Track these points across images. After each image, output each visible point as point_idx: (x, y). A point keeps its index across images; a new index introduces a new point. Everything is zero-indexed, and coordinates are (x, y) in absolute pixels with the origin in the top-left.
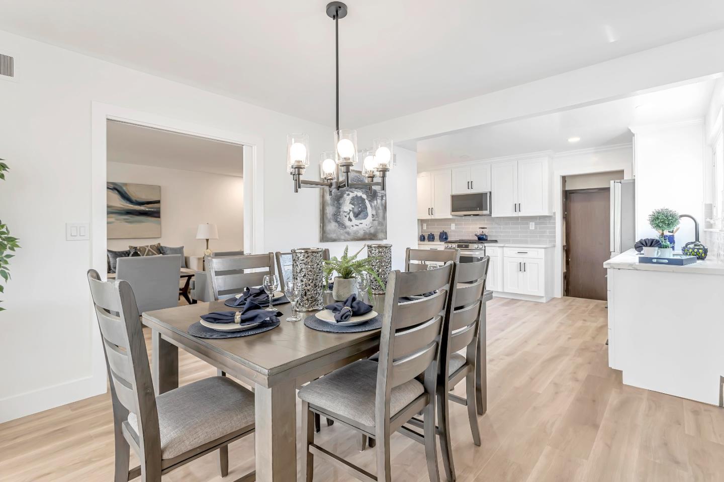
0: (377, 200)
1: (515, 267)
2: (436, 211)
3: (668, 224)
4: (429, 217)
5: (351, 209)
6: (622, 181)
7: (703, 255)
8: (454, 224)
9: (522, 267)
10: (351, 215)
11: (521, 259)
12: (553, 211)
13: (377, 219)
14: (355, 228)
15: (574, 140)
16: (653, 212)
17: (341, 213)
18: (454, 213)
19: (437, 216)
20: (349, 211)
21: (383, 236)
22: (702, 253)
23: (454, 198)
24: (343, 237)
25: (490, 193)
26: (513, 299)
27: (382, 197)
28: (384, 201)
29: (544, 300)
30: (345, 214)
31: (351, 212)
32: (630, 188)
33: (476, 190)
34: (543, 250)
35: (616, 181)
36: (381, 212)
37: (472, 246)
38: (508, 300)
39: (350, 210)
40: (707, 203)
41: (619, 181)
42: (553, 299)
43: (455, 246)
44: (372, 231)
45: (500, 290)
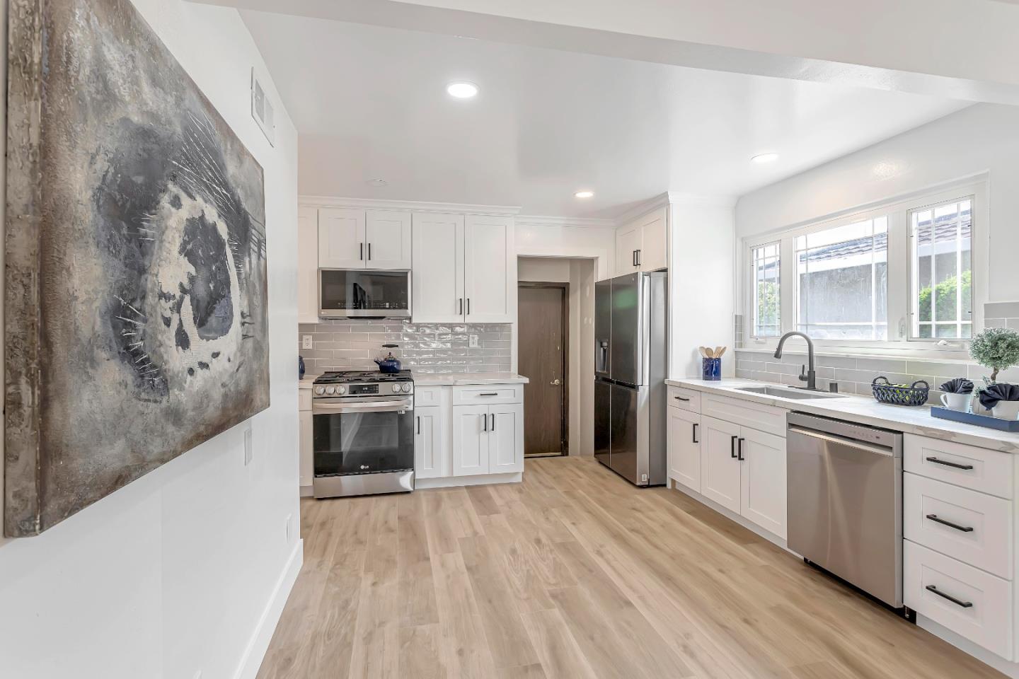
0: (250, 255)
1: (476, 423)
5: (186, 282)
9: (489, 423)
10: (187, 312)
11: (486, 407)
14: (199, 381)
17: (151, 299)
18: (325, 312)
20: (178, 294)
21: (264, 397)
23: (327, 276)
25: (411, 273)
27: (259, 245)
28: (262, 261)
30: (165, 306)
31: (187, 299)
34: (523, 386)
36: (257, 302)
37: (385, 388)
39: (183, 289)
40: (737, 314)
43: (342, 390)
44: (242, 381)
45: (445, 474)
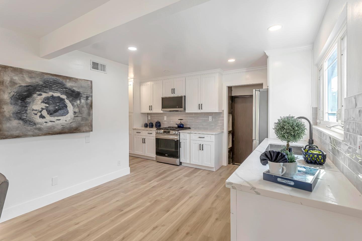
0: (80, 100)
1: (197, 147)
2: (154, 107)
3: (294, 135)
4: (150, 112)
5: (44, 107)
6: (261, 90)
7: (322, 161)
8: (166, 116)
9: (201, 147)
10: (45, 113)
11: (201, 142)
12: (223, 110)
13: (80, 115)
14: (50, 124)
15: (232, 61)
16: (279, 120)
17: (29, 111)
18: (163, 109)
19: (154, 111)
20: (41, 110)
21: (88, 129)
22: (321, 159)
23: (163, 99)
24: (30, 133)
25: (185, 96)
26: (196, 168)
27: (87, 98)
28: (89, 101)
29: (214, 170)
30: (35, 112)
31: (45, 110)
32: (265, 96)
33: (177, 94)
34: (214, 135)
35: (257, 90)
36: (85, 110)
37: (172, 132)
38: (193, 169)
39: (43, 109)
40: (314, 107)
41: (258, 90)
42: (222, 167)
43: (161, 132)
44: (74, 125)
45: (188, 162)
